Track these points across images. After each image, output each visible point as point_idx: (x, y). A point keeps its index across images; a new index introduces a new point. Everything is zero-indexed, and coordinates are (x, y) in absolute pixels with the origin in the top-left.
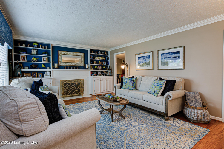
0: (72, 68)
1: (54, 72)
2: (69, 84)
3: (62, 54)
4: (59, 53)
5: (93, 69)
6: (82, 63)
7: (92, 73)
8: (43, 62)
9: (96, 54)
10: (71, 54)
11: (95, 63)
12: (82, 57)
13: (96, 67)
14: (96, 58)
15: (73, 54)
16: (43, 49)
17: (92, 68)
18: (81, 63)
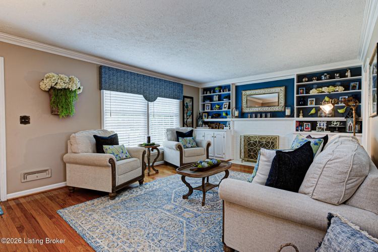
0: (263, 115)
1: (235, 122)
2: (252, 142)
3: (247, 96)
4: (243, 94)
5: (304, 116)
6: (280, 105)
7: (300, 125)
8: (223, 110)
9: (315, 82)
10: (261, 93)
11: (311, 104)
12: (280, 94)
13: (313, 111)
14: (311, 91)
15: (264, 92)
16: (225, 93)
17: (301, 114)
18: (278, 106)
